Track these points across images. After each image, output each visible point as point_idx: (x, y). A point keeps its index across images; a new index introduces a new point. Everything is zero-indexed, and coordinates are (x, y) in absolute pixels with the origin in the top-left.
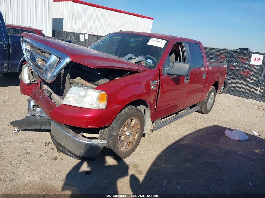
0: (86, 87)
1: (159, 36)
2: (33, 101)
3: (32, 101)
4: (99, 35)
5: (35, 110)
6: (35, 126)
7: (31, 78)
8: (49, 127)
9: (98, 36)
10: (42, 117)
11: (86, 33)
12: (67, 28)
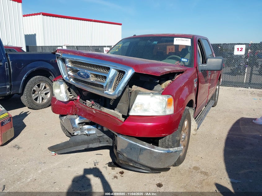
0: (152, 94)
1: (180, 36)
2: (78, 118)
3: (76, 118)
4: (78, 45)
5: (82, 128)
6: (81, 146)
7: (68, 95)
8: (97, 144)
9: (77, 47)
10: (90, 134)
11: (64, 45)
12: (40, 42)
